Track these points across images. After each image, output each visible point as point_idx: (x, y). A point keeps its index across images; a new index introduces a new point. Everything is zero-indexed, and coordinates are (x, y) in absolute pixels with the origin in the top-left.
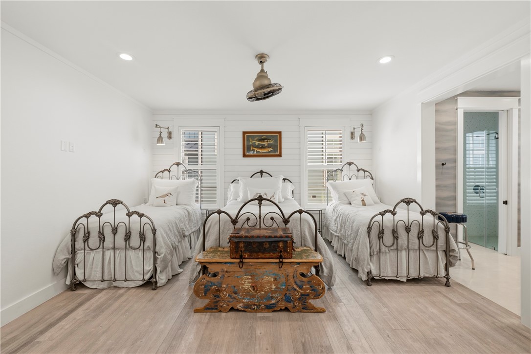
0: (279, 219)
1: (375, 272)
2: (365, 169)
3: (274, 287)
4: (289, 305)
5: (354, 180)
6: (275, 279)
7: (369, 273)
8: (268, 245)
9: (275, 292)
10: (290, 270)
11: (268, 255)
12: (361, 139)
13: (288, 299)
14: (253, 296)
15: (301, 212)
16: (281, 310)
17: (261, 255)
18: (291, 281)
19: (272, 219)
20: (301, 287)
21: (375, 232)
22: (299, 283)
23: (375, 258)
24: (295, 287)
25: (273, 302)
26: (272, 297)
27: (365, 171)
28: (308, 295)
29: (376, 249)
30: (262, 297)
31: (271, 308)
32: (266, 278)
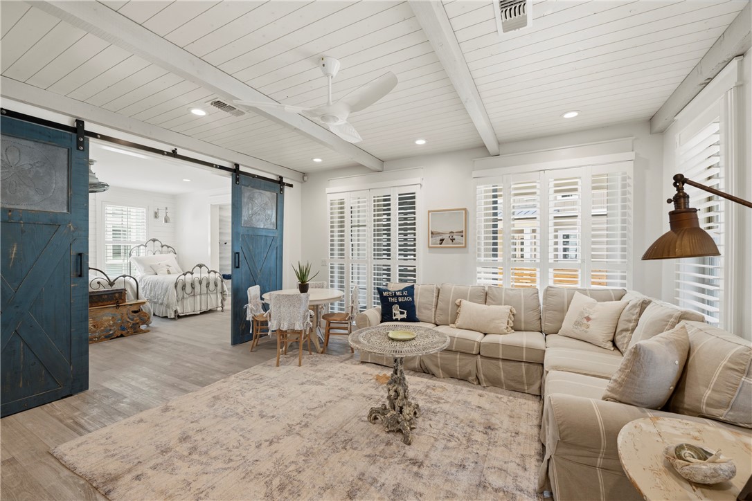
0: (105, 282)
1: (180, 311)
2: (169, 245)
3: (111, 323)
4: (124, 333)
5: (157, 255)
6: (113, 318)
7: (176, 312)
8: (106, 297)
9: (113, 326)
10: (124, 310)
11: (106, 303)
12: (166, 221)
13: (123, 329)
14: (95, 332)
15: (124, 276)
16: (118, 337)
17: (101, 304)
18: (126, 317)
19: (99, 283)
20: (132, 320)
21: (180, 286)
22: (131, 317)
23: (180, 302)
24: (128, 320)
25: (111, 332)
26: (110, 330)
27: (168, 247)
28: (138, 323)
29: (180, 297)
30: (102, 331)
31: (110, 337)
32: (105, 318)
